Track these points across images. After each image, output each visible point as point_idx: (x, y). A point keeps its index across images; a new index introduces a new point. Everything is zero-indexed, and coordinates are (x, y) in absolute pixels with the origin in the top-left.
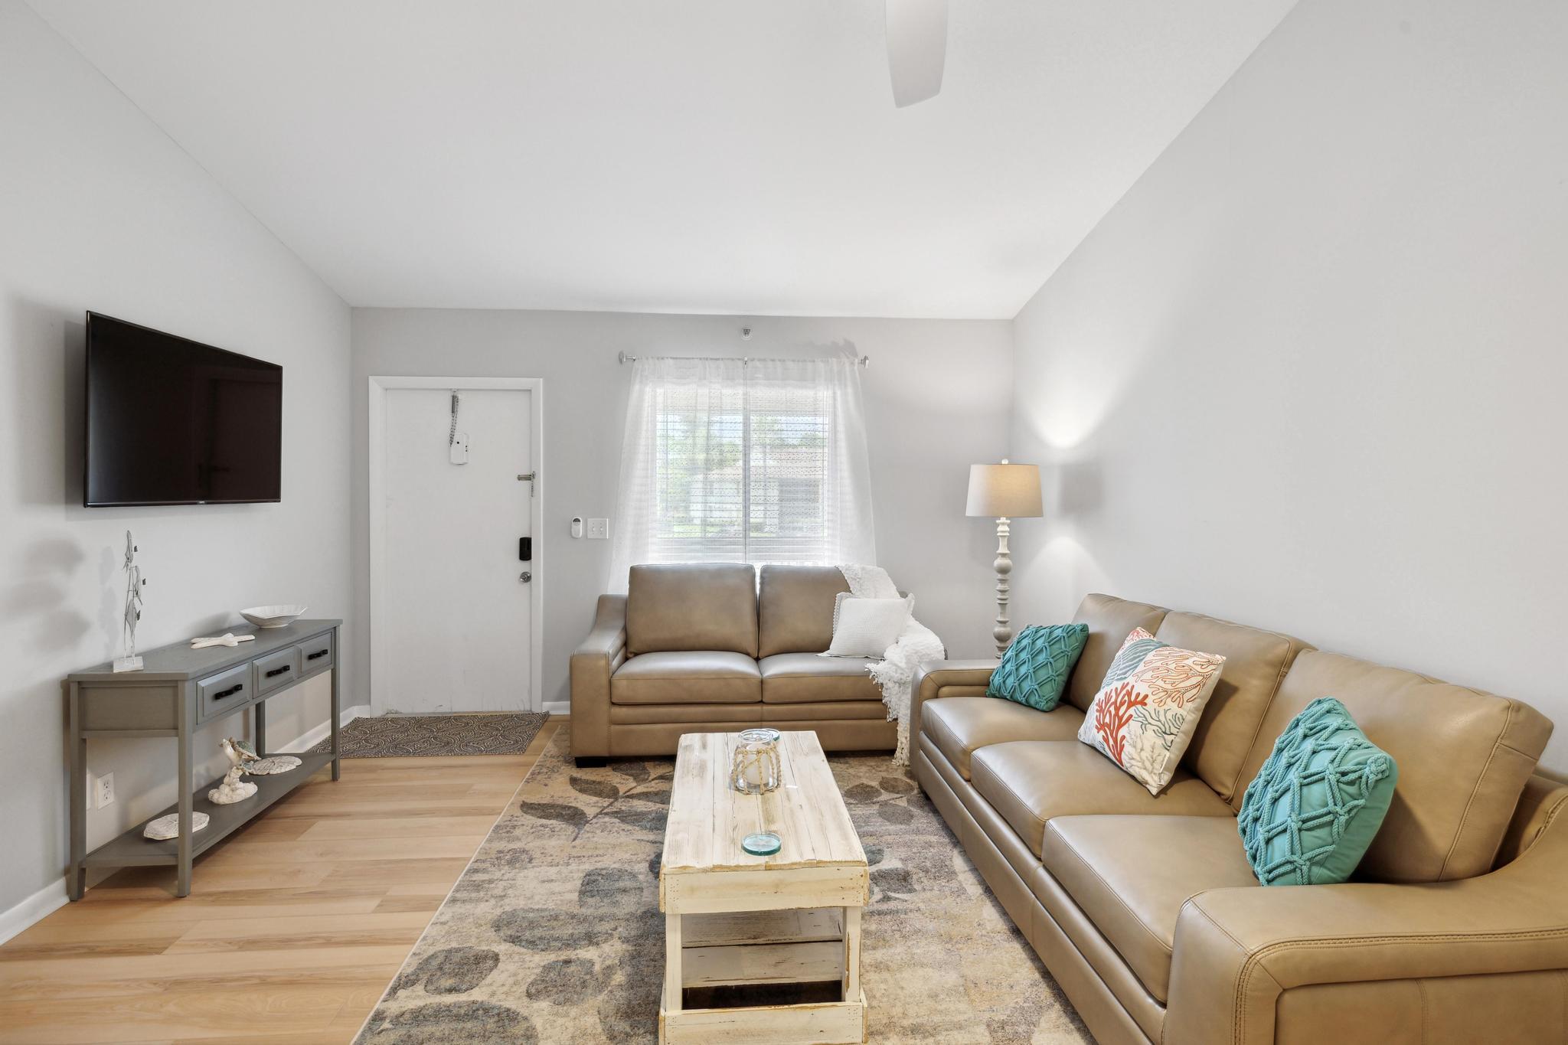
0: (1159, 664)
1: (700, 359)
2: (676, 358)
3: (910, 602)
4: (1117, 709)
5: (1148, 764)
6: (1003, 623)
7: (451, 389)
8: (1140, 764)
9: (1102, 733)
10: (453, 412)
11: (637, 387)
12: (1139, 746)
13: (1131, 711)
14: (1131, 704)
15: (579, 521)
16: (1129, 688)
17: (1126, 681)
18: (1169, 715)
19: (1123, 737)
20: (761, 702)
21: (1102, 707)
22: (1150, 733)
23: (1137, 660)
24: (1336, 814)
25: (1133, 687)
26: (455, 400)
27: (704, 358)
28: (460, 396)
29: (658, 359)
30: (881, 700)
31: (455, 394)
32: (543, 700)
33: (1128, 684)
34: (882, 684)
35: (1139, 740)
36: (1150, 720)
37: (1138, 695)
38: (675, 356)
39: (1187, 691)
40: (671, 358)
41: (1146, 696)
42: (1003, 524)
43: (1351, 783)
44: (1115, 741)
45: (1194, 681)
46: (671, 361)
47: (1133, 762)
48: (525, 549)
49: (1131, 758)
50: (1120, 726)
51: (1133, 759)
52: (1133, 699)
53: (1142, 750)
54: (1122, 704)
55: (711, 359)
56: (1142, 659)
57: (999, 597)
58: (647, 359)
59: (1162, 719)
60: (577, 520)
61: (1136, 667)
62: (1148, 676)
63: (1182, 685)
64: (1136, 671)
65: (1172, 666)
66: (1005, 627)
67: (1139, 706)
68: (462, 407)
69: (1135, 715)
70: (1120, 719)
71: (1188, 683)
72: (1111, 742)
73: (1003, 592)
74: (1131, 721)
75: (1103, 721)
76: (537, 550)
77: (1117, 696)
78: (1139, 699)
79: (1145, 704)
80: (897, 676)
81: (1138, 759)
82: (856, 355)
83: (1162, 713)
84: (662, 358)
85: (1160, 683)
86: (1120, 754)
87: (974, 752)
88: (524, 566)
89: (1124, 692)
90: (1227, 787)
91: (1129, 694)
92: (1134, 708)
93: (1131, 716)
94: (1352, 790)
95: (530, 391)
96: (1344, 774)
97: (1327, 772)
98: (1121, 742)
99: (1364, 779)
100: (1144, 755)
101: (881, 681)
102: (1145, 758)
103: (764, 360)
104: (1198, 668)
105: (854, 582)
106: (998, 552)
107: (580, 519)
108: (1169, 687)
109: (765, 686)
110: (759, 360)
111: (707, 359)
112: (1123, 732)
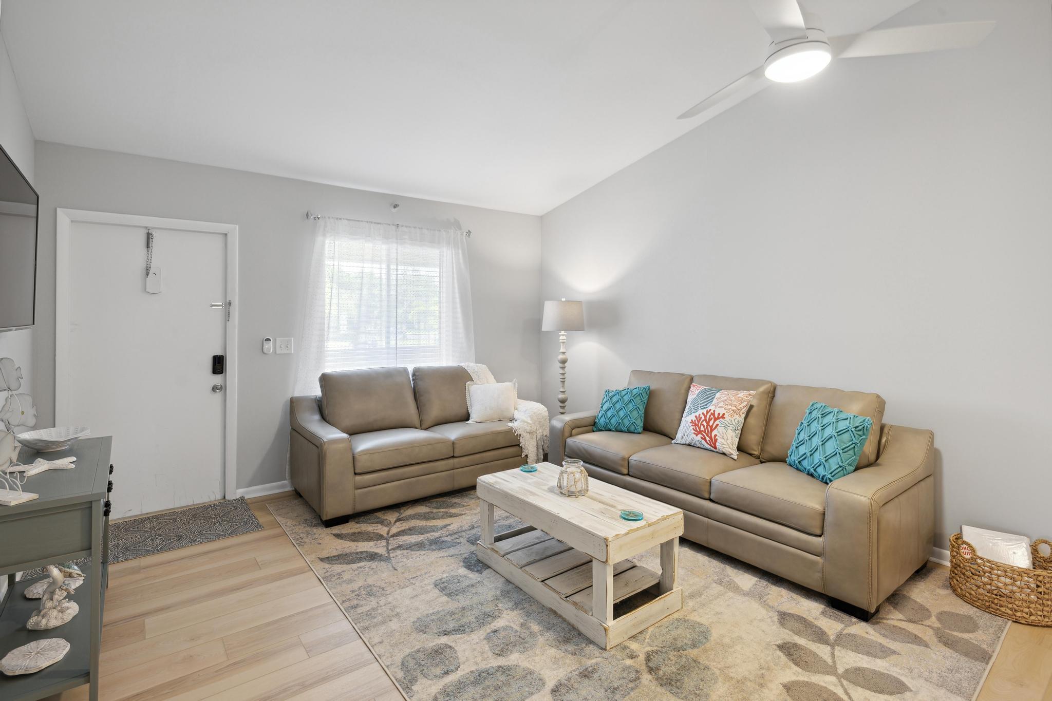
0: (725, 398)
1: (367, 222)
2: (349, 220)
3: (515, 384)
4: (708, 423)
5: (731, 445)
6: (563, 392)
7: (147, 227)
8: (727, 446)
9: (700, 435)
10: (148, 246)
11: (319, 239)
12: (726, 438)
13: (717, 422)
14: (716, 419)
15: (270, 340)
16: (712, 411)
17: (708, 409)
18: (736, 421)
19: (716, 436)
20: (453, 457)
21: (695, 423)
22: (729, 431)
23: (711, 398)
24: (856, 444)
25: (714, 411)
26: (149, 236)
27: (370, 222)
28: (155, 234)
29: (337, 219)
30: (519, 445)
31: (150, 232)
32: (238, 488)
33: (711, 410)
34: (520, 435)
35: (725, 436)
36: (729, 425)
37: (719, 414)
38: (349, 218)
39: (743, 409)
40: (347, 219)
41: (724, 414)
42: (563, 335)
43: (860, 430)
44: (711, 438)
45: (744, 404)
46: (347, 221)
47: (724, 446)
48: (218, 365)
49: (722, 445)
50: (712, 430)
51: (724, 444)
52: (716, 416)
53: (727, 439)
54: (710, 420)
55: (375, 223)
56: (714, 397)
57: (561, 377)
58: (329, 218)
59: (734, 424)
60: (268, 340)
61: (712, 401)
62: (722, 404)
63: (740, 406)
64: (713, 403)
65: (733, 398)
66: (565, 394)
67: (721, 419)
68: (155, 243)
69: (720, 424)
70: (711, 427)
71: (742, 405)
72: (708, 439)
73: (563, 374)
74: (718, 427)
75: (700, 429)
76: (231, 365)
77: (705, 417)
78: (721, 416)
79: (725, 418)
80: (528, 429)
81: (726, 444)
82: (460, 228)
83: (733, 421)
84: (340, 219)
85: (729, 407)
86: (715, 444)
87: (630, 458)
88: (218, 379)
89: (709, 414)
90: (756, 451)
91: (713, 414)
92: (718, 420)
93: (717, 425)
94: (859, 433)
95: (226, 235)
96: (856, 427)
97: (850, 428)
98: (715, 437)
99: (865, 427)
100: (729, 442)
101: (520, 433)
102: (729, 443)
103: (410, 227)
104: (745, 398)
105: (474, 375)
106: (560, 351)
107: (271, 340)
108: (734, 408)
109: (455, 446)
110: (406, 227)
111: (372, 223)
112: (713, 434)
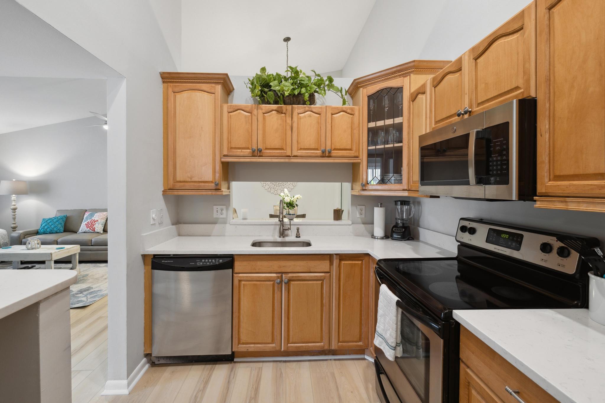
0: (98, 215)
4: (92, 224)
6: (14, 224)
9: (89, 228)
12: (98, 227)
13: (95, 223)
16: (94, 220)
19: (95, 227)
21: (87, 224)
22: (100, 225)
23: (93, 215)
42: (14, 197)
45: (106, 216)
47: (98, 230)
50: (93, 226)
52: (95, 221)
54: (93, 222)
57: (13, 217)
62: (97, 217)
64: (94, 217)
65: (102, 215)
71: (105, 217)
72: (92, 229)
73: (14, 215)
75: (89, 226)
77: (91, 222)
79: (98, 221)
83: (101, 222)
85: (100, 217)
86: (94, 230)
87: (58, 240)
89: (92, 220)
93: (95, 224)
102: (100, 229)
106: (12, 204)
108: (102, 218)
